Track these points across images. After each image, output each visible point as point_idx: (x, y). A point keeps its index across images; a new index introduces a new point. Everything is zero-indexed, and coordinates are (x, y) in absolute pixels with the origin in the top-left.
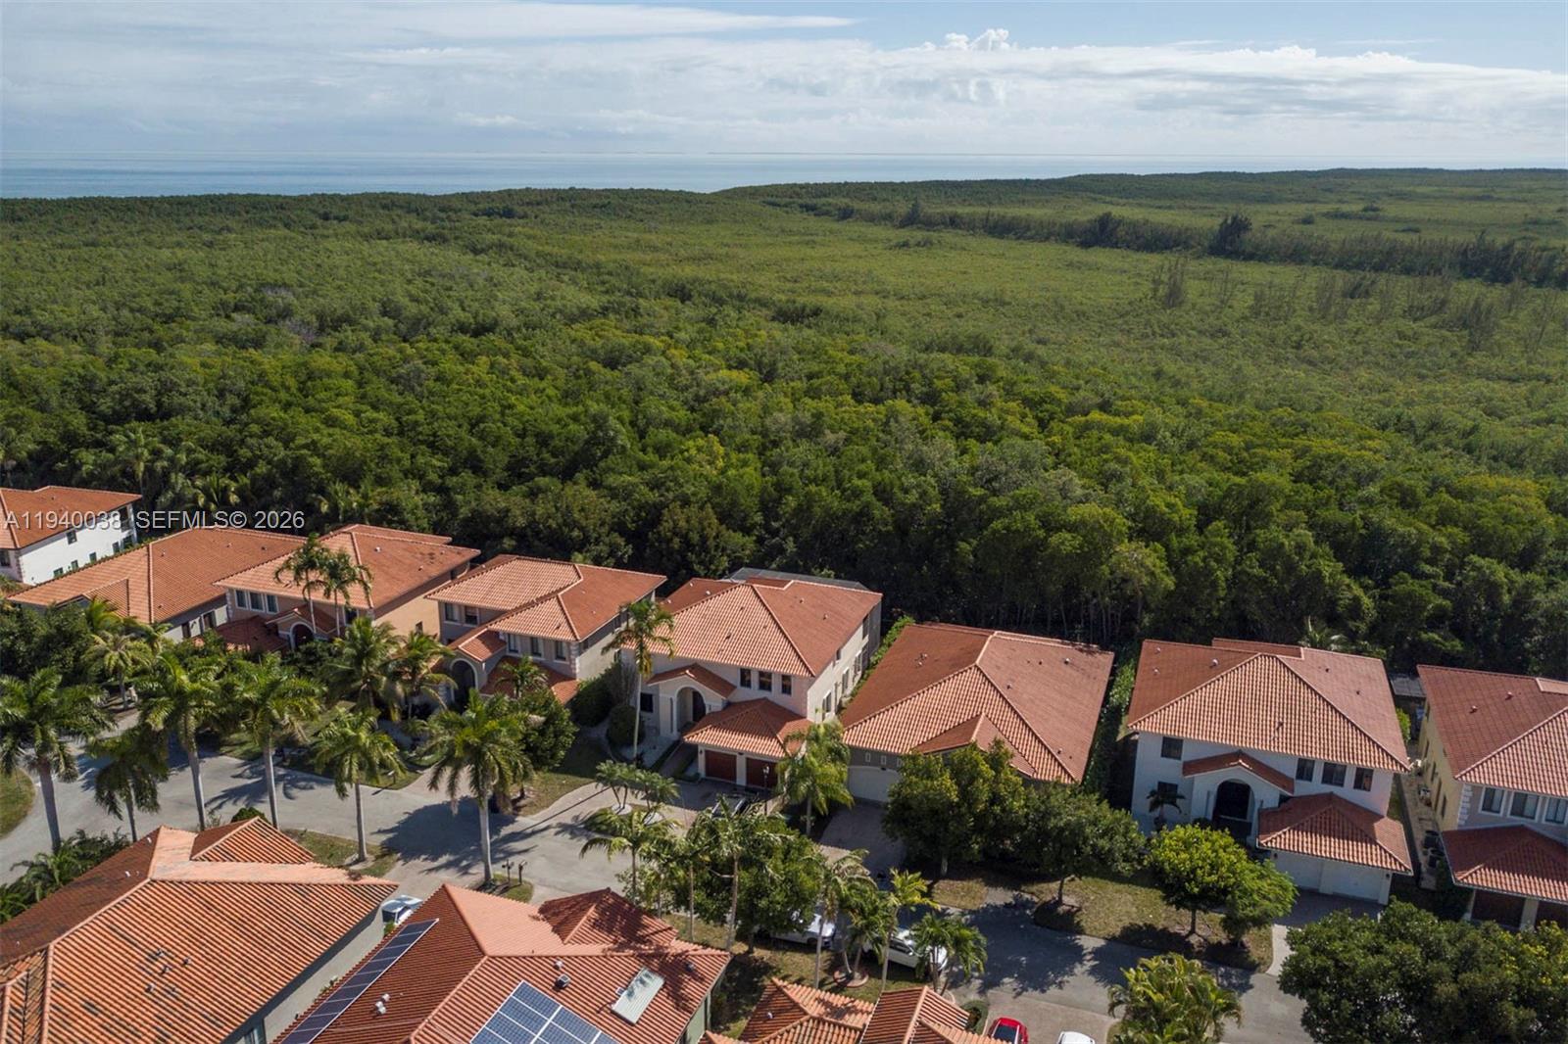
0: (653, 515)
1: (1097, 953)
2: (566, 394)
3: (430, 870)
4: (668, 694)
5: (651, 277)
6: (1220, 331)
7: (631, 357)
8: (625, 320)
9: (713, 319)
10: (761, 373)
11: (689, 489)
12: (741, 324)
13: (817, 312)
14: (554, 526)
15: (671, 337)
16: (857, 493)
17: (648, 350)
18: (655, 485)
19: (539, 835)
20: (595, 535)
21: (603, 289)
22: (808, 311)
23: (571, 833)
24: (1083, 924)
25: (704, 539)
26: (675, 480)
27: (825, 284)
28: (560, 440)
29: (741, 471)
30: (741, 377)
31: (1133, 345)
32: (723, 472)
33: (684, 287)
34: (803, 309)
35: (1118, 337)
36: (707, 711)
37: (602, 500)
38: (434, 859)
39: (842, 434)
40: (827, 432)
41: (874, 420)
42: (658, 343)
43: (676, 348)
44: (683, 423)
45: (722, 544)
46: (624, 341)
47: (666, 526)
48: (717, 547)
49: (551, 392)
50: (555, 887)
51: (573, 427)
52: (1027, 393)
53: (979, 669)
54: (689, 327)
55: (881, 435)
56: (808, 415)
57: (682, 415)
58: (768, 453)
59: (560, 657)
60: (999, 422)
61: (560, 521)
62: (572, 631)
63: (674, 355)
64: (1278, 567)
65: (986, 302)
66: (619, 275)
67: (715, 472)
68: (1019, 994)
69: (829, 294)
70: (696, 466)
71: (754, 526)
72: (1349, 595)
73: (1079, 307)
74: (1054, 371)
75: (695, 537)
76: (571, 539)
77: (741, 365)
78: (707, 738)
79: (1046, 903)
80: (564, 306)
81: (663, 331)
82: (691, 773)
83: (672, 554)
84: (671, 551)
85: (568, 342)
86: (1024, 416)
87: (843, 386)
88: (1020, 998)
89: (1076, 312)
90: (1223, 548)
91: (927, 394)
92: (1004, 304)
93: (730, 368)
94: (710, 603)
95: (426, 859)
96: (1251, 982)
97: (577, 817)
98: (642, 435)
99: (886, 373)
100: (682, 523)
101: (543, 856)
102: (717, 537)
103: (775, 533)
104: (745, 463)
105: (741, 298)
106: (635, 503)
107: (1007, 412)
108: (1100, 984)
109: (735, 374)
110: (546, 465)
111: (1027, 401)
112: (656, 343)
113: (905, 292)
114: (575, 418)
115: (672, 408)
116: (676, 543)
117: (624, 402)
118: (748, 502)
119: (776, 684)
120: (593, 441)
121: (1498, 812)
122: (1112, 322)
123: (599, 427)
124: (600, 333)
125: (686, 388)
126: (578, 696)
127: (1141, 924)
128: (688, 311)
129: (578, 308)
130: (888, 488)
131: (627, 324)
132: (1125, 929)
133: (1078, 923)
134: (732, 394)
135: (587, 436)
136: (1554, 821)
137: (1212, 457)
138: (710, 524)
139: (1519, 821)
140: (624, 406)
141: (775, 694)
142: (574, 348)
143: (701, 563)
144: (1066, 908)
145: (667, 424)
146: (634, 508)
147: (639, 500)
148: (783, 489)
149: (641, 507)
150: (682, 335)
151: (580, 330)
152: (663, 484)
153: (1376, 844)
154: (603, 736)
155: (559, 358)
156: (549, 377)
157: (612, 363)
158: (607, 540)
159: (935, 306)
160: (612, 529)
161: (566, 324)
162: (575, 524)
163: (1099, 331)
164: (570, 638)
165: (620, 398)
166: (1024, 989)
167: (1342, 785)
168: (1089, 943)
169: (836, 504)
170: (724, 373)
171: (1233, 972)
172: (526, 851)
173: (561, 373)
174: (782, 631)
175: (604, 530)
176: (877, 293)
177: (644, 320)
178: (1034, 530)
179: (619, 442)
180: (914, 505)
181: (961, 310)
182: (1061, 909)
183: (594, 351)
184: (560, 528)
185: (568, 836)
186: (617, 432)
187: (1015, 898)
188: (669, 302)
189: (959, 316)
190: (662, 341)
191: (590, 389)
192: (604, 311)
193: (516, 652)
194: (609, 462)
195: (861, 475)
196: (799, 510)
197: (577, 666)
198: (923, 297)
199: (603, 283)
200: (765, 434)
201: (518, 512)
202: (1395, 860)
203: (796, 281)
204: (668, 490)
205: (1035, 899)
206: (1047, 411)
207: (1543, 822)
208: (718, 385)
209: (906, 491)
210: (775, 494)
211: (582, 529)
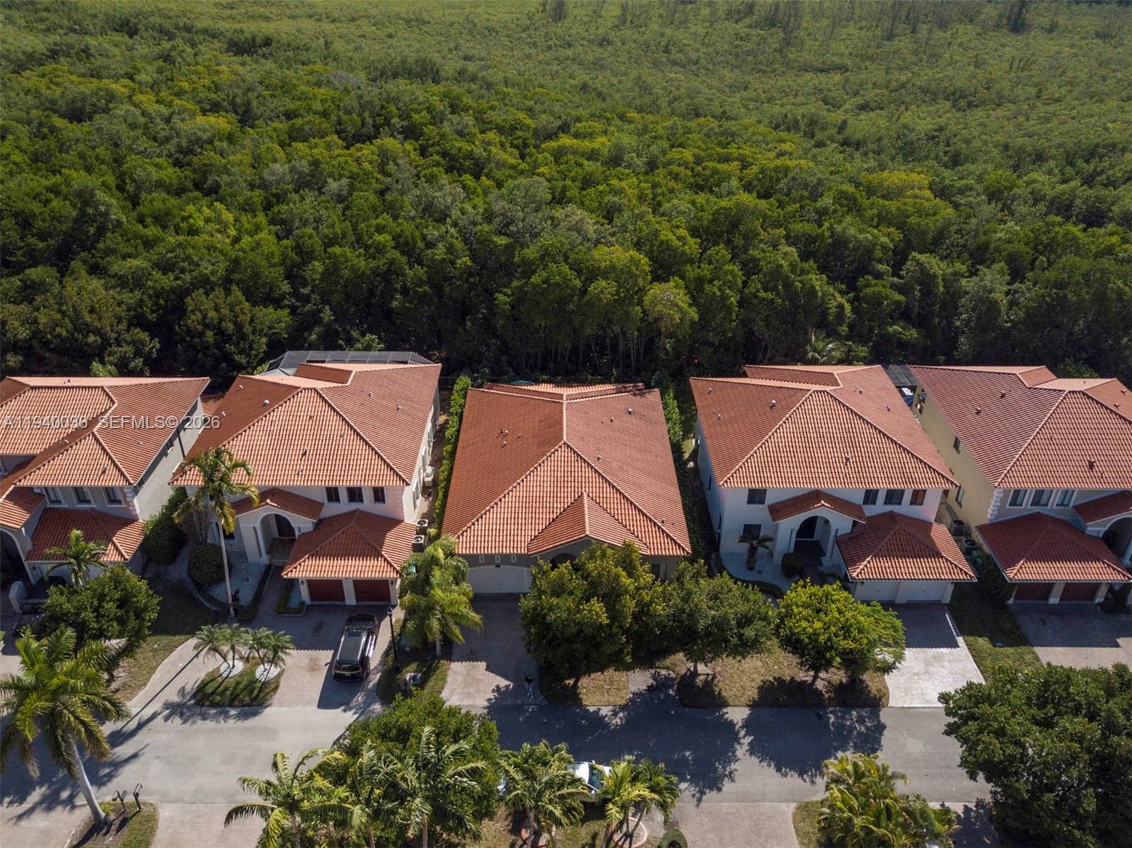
0: (174, 305)
1: (747, 724)
2: (35, 159)
3: (20, 817)
4: (250, 525)
5: (90, 12)
6: (604, 40)
7: (94, 105)
8: (77, 63)
9: (168, 55)
10: (237, 114)
11: (206, 268)
12: (200, 59)
13: (267, 42)
14: (64, 333)
15: (132, 79)
16: (380, 249)
17: (111, 97)
18: (165, 267)
19: (145, 729)
20: (114, 335)
21: (43, 27)
22: (258, 41)
23: (181, 715)
24: (724, 694)
25: (239, 327)
26: (188, 258)
27: (262, 10)
28: (43, 221)
29: (256, 237)
30: (222, 122)
31: (542, 57)
32: (236, 240)
33: (128, 21)
34: (254, 38)
35: (527, 51)
36: (297, 533)
37: (111, 292)
38: (22, 800)
39: (344, 181)
40: (330, 180)
41: (371, 163)
42: (122, 90)
43: (141, 93)
44: (175, 181)
45: (259, 327)
46: (82, 88)
47: (193, 320)
48: (254, 332)
49: (17, 157)
50: (183, 802)
51: (56, 203)
52: (499, 121)
53: (568, 446)
54: (147, 67)
55: (379, 176)
56: (304, 162)
57: (171, 174)
58: (276, 209)
59: (114, 501)
60: (485, 154)
61: (70, 326)
62: (122, 474)
63: (141, 102)
64: (780, 287)
65: (409, 21)
66: (56, 11)
67: (227, 241)
68: (699, 800)
69: (267, 19)
70: (205, 237)
71: (282, 298)
72: (835, 304)
73: (488, 24)
74: (505, 93)
75: (229, 326)
76: (87, 344)
77: (215, 108)
78: (307, 569)
79: (683, 677)
80: (8, 51)
81: (122, 72)
82: (294, 603)
83: (207, 348)
84: (206, 347)
85: (22, 95)
86: (502, 145)
87: (325, 125)
88: (702, 804)
89: (486, 28)
90: (734, 276)
91: (407, 127)
92: (425, 23)
93: (204, 112)
94: (274, 416)
95: (11, 803)
96: (883, 720)
97: (183, 689)
98: (135, 201)
99: (363, 107)
100: (212, 314)
101: (158, 757)
102: (252, 320)
103: (307, 299)
104: (258, 229)
105: (188, 29)
106: (151, 292)
107: (489, 144)
108: (764, 764)
109: (212, 119)
110: (34, 250)
111: (500, 130)
112: (119, 88)
113: (336, 14)
114: (55, 190)
115: (157, 166)
116: (210, 336)
117: (103, 162)
118: (274, 274)
119: (368, 496)
120: (82, 219)
121: (1021, 505)
122: (518, 36)
123: (86, 203)
124: (54, 80)
125: (167, 139)
126: (146, 539)
127: (771, 679)
128: (143, 48)
129: (24, 53)
130: (410, 240)
131: (82, 68)
132: (761, 689)
133: (719, 693)
134: (217, 143)
135: (74, 213)
136: (1062, 504)
137: (677, 175)
138: (242, 309)
139: (1037, 509)
140: (104, 167)
141: (368, 504)
142: (30, 100)
143: (241, 352)
144: (702, 678)
145: (160, 185)
146: (150, 297)
147: (152, 288)
148: (305, 254)
149: (158, 295)
150: (143, 77)
151: (30, 78)
152: (174, 264)
153: (942, 557)
154: (185, 575)
155: (15, 113)
156: (10, 137)
157: (76, 114)
158: (128, 337)
159: (368, 29)
160: (131, 325)
161: (14, 72)
162: (88, 329)
163: (511, 45)
164: (122, 483)
165: (97, 158)
166: (702, 793)
167: (900, 503)
168: (737, 714)
169: (363, 263)
170: (200, 120)
171: (864, 713)
172: (135, 756)
173: (23, 130)
174: (361, 438)
175: (123, 326)
176: (310, 17)
177: (99, 62)
178: (570, 280)
179: (113, 217)
180: (443, 260)
181: (390, 30)
182: (700, 680)
183: (53, 102)
184: (73, 335)
185: (177, 720)
186: (109, 206)
187: (654, 677)
188: (117, 37)
189: (390, 36)
190: (125, 86)
191: (60, 152)
192: (54, 54)
193: (60, 502)
194: (108, 242)
195: (380, 229)
196: (326, 275)
197: (137, 506)
198: (353, 20)
199: (42, 20)
200: (264, 185)
201: (17, 324)
202: (961, 570)
203: (232, 8)
204: (183, 271)
205: (673, 675)
206: (519, 138)
207: (1054, 507)
208: (200, 134)
209: (430, 245)
210: (297, 259)
211: (98, 332)
